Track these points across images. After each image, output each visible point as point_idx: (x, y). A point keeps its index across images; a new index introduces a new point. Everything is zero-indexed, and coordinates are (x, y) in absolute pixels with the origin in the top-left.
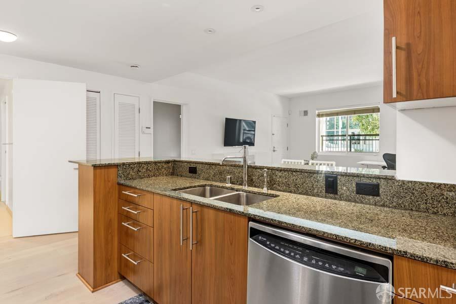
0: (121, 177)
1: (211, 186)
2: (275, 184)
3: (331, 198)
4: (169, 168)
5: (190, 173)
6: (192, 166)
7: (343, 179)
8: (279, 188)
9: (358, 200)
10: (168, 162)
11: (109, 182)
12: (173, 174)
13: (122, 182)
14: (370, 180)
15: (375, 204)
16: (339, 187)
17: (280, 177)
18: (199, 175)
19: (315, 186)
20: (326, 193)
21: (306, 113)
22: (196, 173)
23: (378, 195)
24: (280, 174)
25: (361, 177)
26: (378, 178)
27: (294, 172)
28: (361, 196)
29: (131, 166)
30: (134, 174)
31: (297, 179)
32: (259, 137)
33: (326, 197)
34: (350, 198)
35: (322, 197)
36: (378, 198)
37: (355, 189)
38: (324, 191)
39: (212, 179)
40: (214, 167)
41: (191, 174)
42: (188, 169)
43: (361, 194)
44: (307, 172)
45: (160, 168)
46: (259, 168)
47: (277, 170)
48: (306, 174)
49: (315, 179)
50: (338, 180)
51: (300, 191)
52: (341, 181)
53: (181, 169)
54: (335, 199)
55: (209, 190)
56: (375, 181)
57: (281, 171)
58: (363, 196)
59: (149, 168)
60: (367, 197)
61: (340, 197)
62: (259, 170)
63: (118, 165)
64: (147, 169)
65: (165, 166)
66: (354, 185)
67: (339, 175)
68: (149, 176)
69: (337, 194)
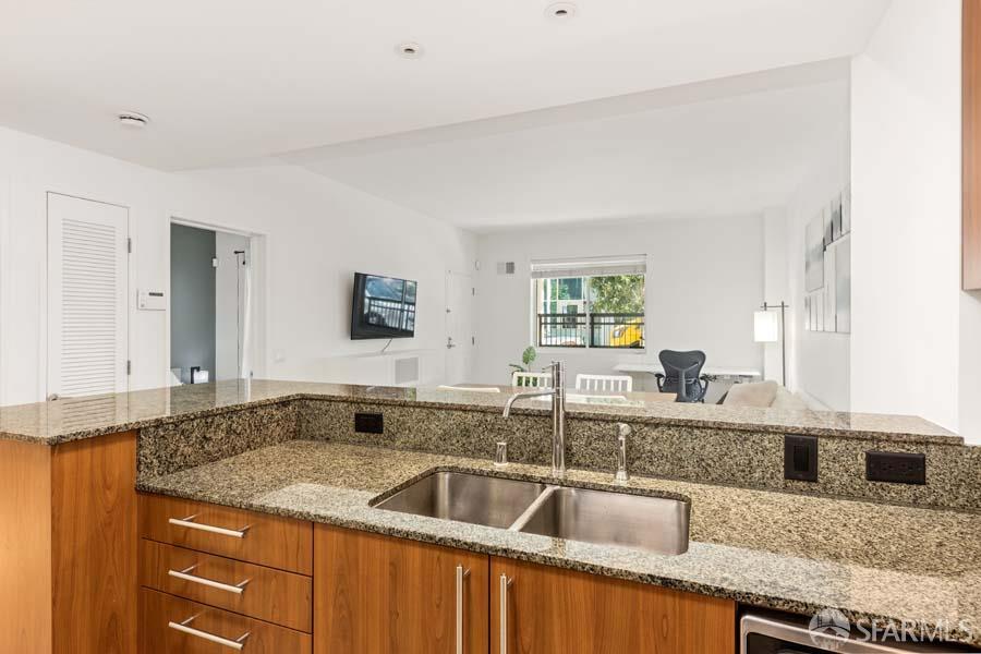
0: (149, 466)
1: (452, 470)
2: (638, 458)
3: (801, 492)
4: (287, 418)
5: (357, 430)
6: (366, 409)
7: (832, 445)
8: (652, 469)
9: (871, 494)
10: (284, 403)
11: (107, 487)
12: (296, 435)
13: (156, 483)
14: (903, 448)
15: (915, 501)
16: (822, 464)
17: (656, 440)
18: (392, 437)
19: (755, 464)
20: (786, 478)
21: (510, 268)
22: (381, 432)
23: (922, 481)
24: (654, 434)
25: (880, 441)
26: (921, 443)
27: (698, 428)
28: (878, 484)
29: (183, 426)
30: (190, 449)
31: (703, 447)
32: (424, 317)
33: (786, 489)
34: (851, 490)
35: (776, 490)
36: (922, 488)
37: (864, 468)
38: (781, 476)
39: (437, 447)
40: (442, 414)
41: (363, 435)
42: (352, 421)
43: (877, 480)
44: (733, 430)
45: (265, 421)
46: (590, 419)
47: (647, 425)
48: (731, 434)
49: (756, 447)
50: (820, 447)
51: (714, 475)
52: (826, 448)
53: (326, 420)
54: (811, 492)
55: (447, 481)
56: (914, 450)
57: (657, 425)
58: (885, 484)
59: (234, 425)
60: (896, 487)
61: (825, 489)
62: (591, 424)
63: (139, 430)
64: (230, 431)
65: (278, 414)
66: (862, 460)
67: (821, 437)
68: (234, 451)
69: (816, 481)
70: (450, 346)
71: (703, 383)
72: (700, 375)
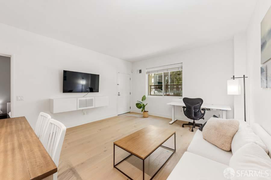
21: (140, 71)
70: (119, 95)
71: (203, 112)
72: (201, 109)
